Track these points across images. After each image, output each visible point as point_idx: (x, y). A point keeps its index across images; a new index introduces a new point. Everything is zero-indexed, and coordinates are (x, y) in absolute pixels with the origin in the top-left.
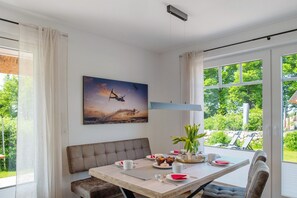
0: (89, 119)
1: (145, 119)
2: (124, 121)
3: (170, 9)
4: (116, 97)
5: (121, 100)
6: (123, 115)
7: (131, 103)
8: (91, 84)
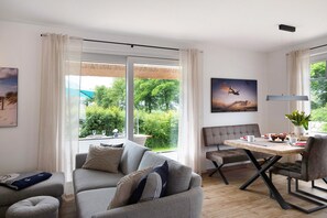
0: (215, 109)
1: (255, 109)
2: (239, 111)
3: (282, 27)
4: (233, 92)
5: (237, 94)
6: (238, 106)
7: (245, 96)
8: (217, 84)
